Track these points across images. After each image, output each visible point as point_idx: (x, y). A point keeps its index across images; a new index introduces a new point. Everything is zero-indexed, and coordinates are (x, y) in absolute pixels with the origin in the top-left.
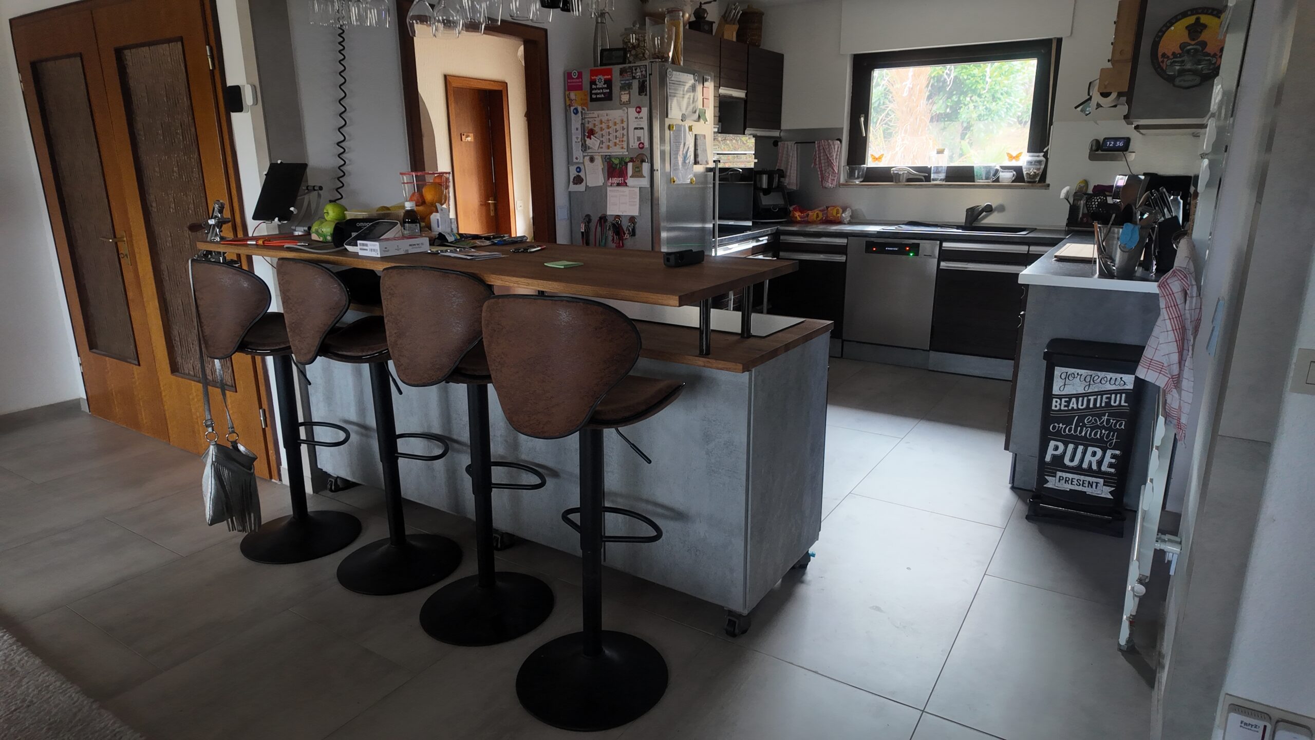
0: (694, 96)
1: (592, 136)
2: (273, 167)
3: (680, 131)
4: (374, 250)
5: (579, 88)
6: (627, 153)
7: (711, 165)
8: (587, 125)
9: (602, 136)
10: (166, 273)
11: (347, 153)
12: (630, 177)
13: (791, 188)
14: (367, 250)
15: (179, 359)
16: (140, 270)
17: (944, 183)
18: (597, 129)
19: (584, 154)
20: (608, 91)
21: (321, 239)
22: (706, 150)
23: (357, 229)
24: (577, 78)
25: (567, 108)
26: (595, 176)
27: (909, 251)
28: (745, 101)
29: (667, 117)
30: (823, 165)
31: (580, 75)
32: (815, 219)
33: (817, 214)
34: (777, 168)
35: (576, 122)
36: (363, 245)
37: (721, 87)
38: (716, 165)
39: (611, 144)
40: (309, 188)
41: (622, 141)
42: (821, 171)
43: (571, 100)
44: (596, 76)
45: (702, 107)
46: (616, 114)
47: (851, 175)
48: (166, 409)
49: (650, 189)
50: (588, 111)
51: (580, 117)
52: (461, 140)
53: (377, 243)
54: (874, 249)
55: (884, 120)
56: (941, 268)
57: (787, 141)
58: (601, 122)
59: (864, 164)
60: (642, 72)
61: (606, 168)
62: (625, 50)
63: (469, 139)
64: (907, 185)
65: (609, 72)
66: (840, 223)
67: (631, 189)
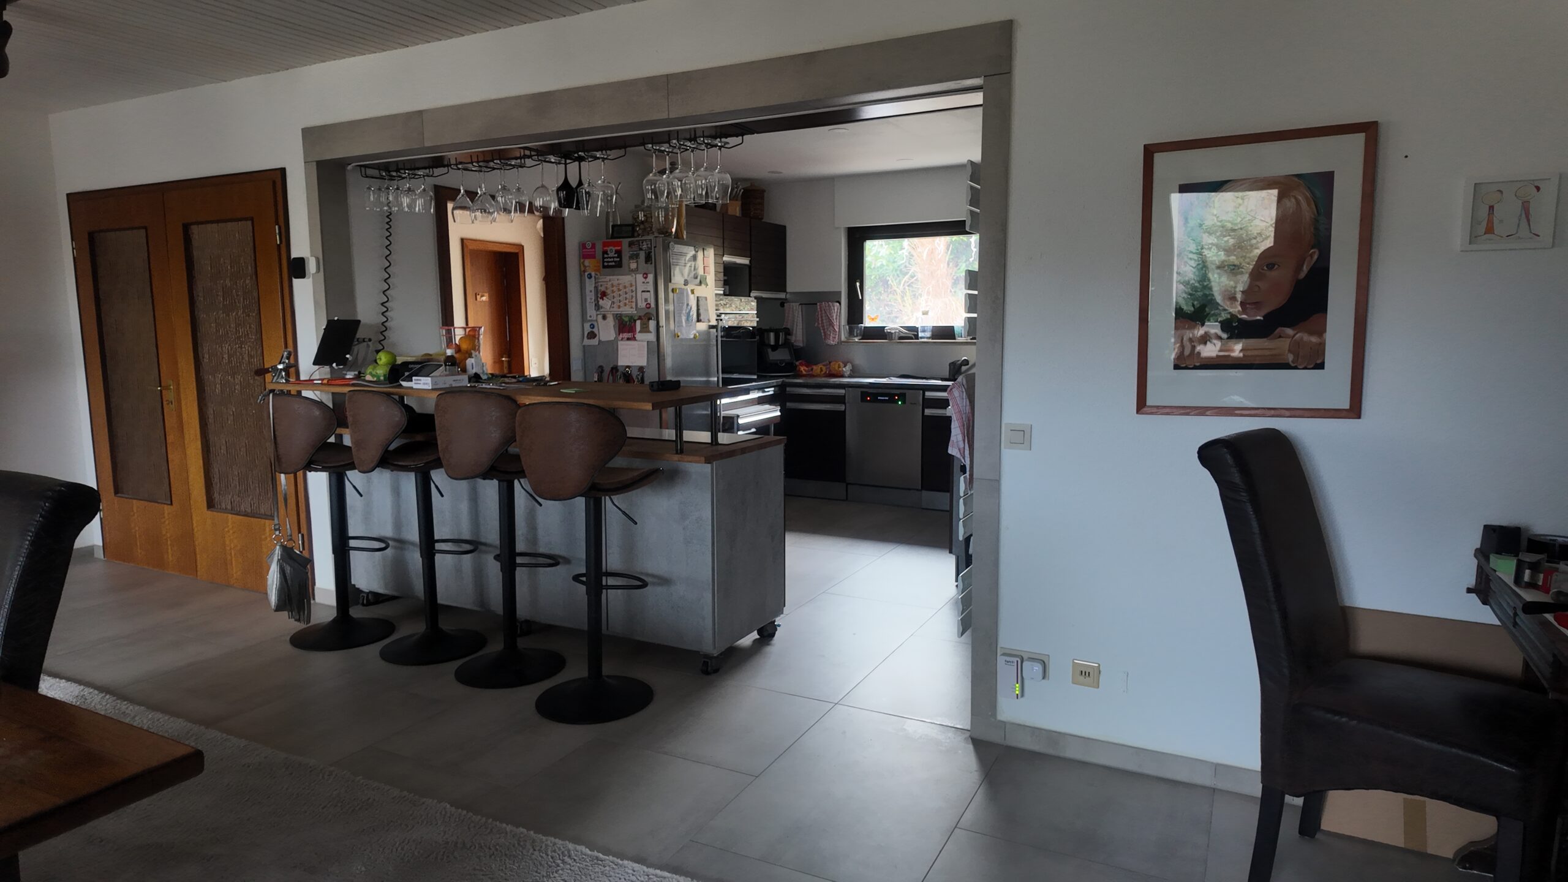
0: (695, 264)
1: (604, 298)
2: (330, 323)
3: (683, 293)
4: (426, 384)
5: (593, 257)
6: (636, 312)
7: (714, 323)
8: (600, 288)
9: (614, 297)
10: (211, 417)
11: (390, 311)
12: (639, 332)
13: (797, 345)
14: (420, 384)
15: (216, 495)
16: (184, 415)
17: (931, 340)
18: (608, 291)
19: (598, 313)
20: (618, 259)
21: (375, 379)
22: (708, 310)
23: (409, 370)
24: (591, 248)
25: (582, 273)
26: (607, 331)
27: (898, 400)
28: (750, 267)
29: (670, 282)
30: (825, 324)
31: (594, 246)
32: (819, 373)
33: (821, 368)
34: (784, 326)
35: (590, 285)
36: (418, 380)
37: (725, 256)
38: (718, 323)
39: (622, 304)
40: (359, 340)
41: (632, 302)
42: (824, 330)
43: (585, 267)
44: (608, 247)
45: (703, 274)
46: (625, 279)
47: (851, 333)
48: (197, 544)
49: (656, 343)
50: (600, 276)
51: (594, 282)
52: (476, 299)
53: (429, 379)
54: (869, 399)
55: (908, 282)
56: (925, 414)
57: (793, 302)
58: (613, 286)
59: (862, 324)
60: (647, 244)
61: (617, 325)
62: (633, 226)
63: (484, 298)
64: (898, 342)
65: (620, 244)
66: (842, 376)
67: (639, 343)
